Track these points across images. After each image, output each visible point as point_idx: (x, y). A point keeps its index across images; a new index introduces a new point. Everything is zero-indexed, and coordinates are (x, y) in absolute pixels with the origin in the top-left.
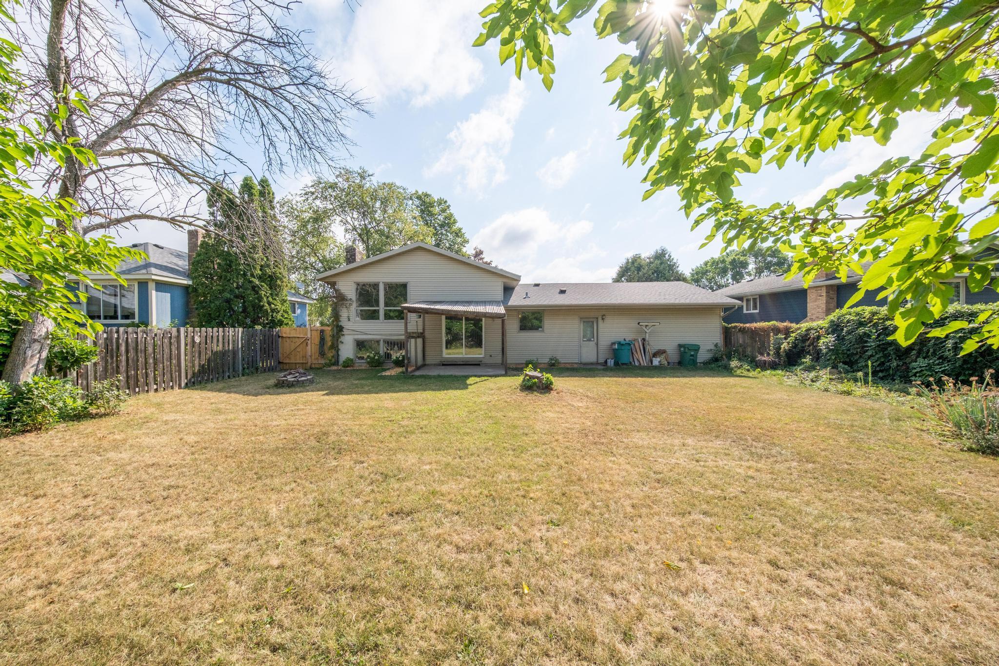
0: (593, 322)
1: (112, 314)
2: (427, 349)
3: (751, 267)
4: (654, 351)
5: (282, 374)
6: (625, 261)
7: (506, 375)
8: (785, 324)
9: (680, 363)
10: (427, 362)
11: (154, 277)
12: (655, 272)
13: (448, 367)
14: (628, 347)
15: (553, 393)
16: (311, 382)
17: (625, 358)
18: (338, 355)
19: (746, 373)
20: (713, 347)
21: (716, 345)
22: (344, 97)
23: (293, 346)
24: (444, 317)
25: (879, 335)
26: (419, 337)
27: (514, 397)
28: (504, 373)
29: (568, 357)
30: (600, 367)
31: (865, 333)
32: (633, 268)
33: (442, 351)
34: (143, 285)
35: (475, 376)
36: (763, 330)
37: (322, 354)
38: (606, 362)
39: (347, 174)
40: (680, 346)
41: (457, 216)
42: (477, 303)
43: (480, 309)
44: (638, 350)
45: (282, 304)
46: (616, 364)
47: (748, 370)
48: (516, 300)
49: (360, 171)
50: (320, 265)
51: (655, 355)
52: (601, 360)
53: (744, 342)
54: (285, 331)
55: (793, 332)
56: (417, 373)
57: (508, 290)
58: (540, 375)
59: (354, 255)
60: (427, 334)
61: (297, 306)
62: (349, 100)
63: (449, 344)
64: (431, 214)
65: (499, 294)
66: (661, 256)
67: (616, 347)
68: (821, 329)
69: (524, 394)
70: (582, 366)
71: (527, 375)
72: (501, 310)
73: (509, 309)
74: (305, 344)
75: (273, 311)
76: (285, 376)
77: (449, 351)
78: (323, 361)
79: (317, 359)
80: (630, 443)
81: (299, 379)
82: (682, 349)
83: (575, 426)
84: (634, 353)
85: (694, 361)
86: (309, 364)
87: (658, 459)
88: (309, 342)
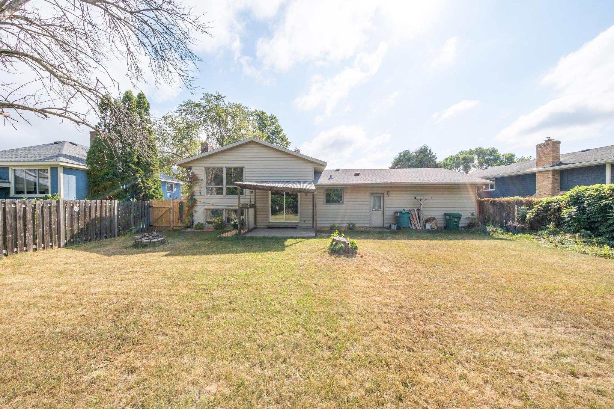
0: (380, 197)
1: (33, 190)
2: (258, 216)
3: (476, 161)
4: (426, 218)
5: (138, 237)
6: (398, 155)
7: (316, 237)
8: (527, 198)
9: (446, 227)
10: (258, 226)
11: (61, 164)
12: (421, 161)
13: (272, 229)
14: (407, 215)
15: (358, 257)
16: (163, 242)
17: (405, 222)
18: (193, 221)
19: (501, 236)
20: (470, 216)
21: (472, 214)
22: (190, 21)
23: (161, 214)
24: (270, 192)
26: (250, 207)
27: (324, 260)
28: (314, 235)
29: (361, 223)
30: (386, 230)
31: (606, 205)
32: (404, 159)
33: (268, 218)
34: (54, 169)
35: (292, 238)
36: (508, 202)
37: (180, 218)
38: (390, 226)
39: (207, 97)
40: (446, 215)
41: (282, 127)
42: (294, 182)
43: (296, 186)
44: (415, 218)
45: (154, 183)
46: (399, 228)
47: (502, 234)
48: (323, 180)
49: (216, 95)
51: (427, 221)
52: (386, 225)
53: (494, 212)
54: (154, 202)
55: (535, 204)
56: (248, 235)
57: (317, 173)
58: (345, 240)
59: (207, 147)
60: (258, 205)
61: (173, 186)
62: (193, 23)
63: (274, 212)
64: (265, 126)
65: (311, 176)
66: (424, 151)
67: (399, 215)
68: (562, 202)
69: (332, 257)
70: (372, 229)
71: (334, 240)
72: (312, 187)
73: (318, 187)
74: (168, 212)
75: (146, 188)
76: (141, 238)
77: (274, 217)
78: (181, 225)
79: (177, 223)
80: (464, 332)
81: (152, 241)
82: (448, 217)
83: (389, 301)
84: (412, 220)
85: (457, 226)
86: (172, 227)
87: (521, 371)
88: (172, 211)
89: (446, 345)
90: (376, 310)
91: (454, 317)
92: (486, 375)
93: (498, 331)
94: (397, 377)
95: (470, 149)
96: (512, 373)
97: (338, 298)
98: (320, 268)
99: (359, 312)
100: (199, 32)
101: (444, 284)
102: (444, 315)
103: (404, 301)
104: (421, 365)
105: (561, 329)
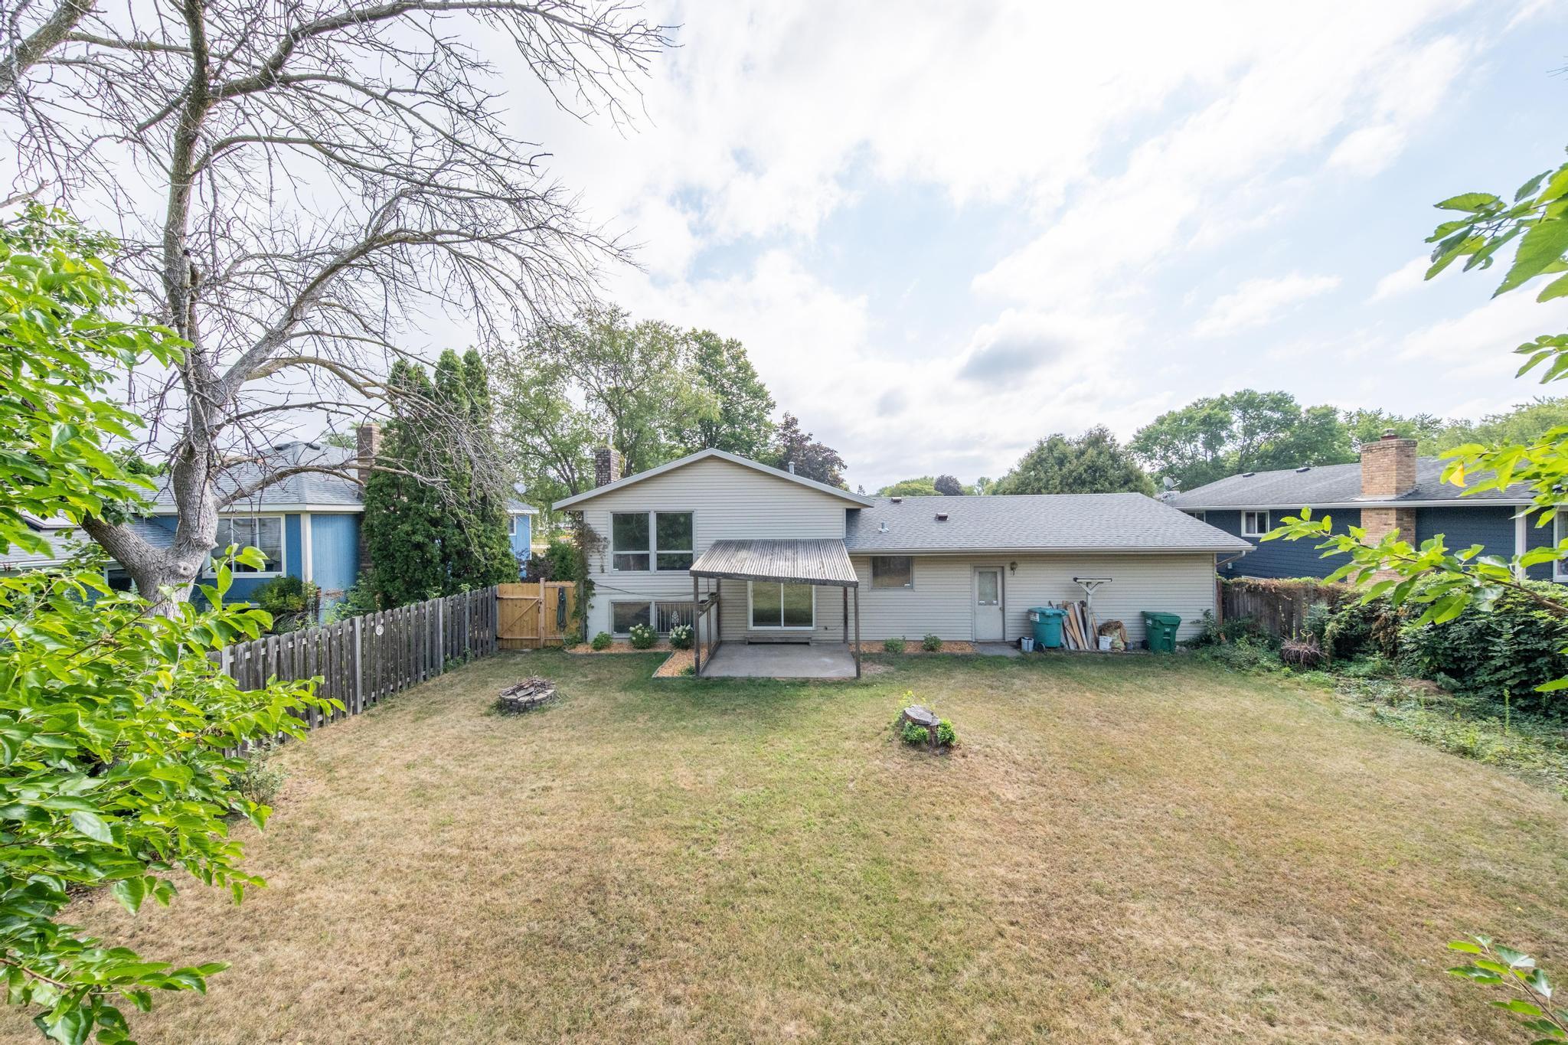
0: (996, 573)
2: (724, 619)
4: (1099, 623)
5: (509, 689)
6: (1036, 445)
7: (859, 681)
8: (1329, 585)
9: (1145, 645)
10: (725, 638)
11: (309, 508)
12: (1090, 468)
14: (1056, 619)
15: (956, 760)
16: (553, 698)
17: (1053, 636)
18: (586, 628)
19: (1264, 674)
20: (1200, 617)
21: (1206, 614)
22: (602, 244)
23: (517, 612)
25: (1517, 634)
27: (891, 766)
28: (853, 671)
29: (954, 632)
30: (1010, 652)
32: (1051, 460)
33: (747, 620)
34: (293, 518)
35: (809, 681)
36: (1288, 591)
37: (562, 624)
38: (1019, 642)
40: (1145, 616)
43: (815, 569)
44: (1074, 622)
46: (1038, 647)
47: (1269, 670)
49: (610, 309)
50: (549, 449)
51: (1104, 629)
52: (1011, 637)
53: (1256, 610)
54: (505, 588)
55: (1346, 601)
56: (714, 672)
58: (929, 718)
59: (608, 461)
60: (724, 596)
61: (516, 521)
62: (609, 249)
64: (718, 367)
65: (841, 527)
66: (1098, 439)
67: (1037, 618)
70: (978, 649)
71: (907, 716)
72: (848, 568)
73: (857, 557)
74: (535, 609)
75: (487, 557)
76: (513, 693)
78: (561, 636)
79: (554, 633)
80: (1131, 944)
81: (536, 698)
82: (1150, 622)
83: (1018, 876)
84: (1068, 627)
85: (1170, 644)
86: (542, 641)
87: (1198, 1014)
88: (542, 606)
89: (1100, 969)
90: (997, 898)
91: (1122, 913)
92: (1148, 1019)
93: (1186, 944)
94: (1029, 1019)
95: (1222, 396)
96: (1184, 1017)
97: (931, 868)
98: (886, 790)
99: (969, 901)
100: (618, 262)
101: (1117, 833)
102: (1106, 909)
103: (1044, 876)
104: (1062, 1001)
105: (1288, 941)
